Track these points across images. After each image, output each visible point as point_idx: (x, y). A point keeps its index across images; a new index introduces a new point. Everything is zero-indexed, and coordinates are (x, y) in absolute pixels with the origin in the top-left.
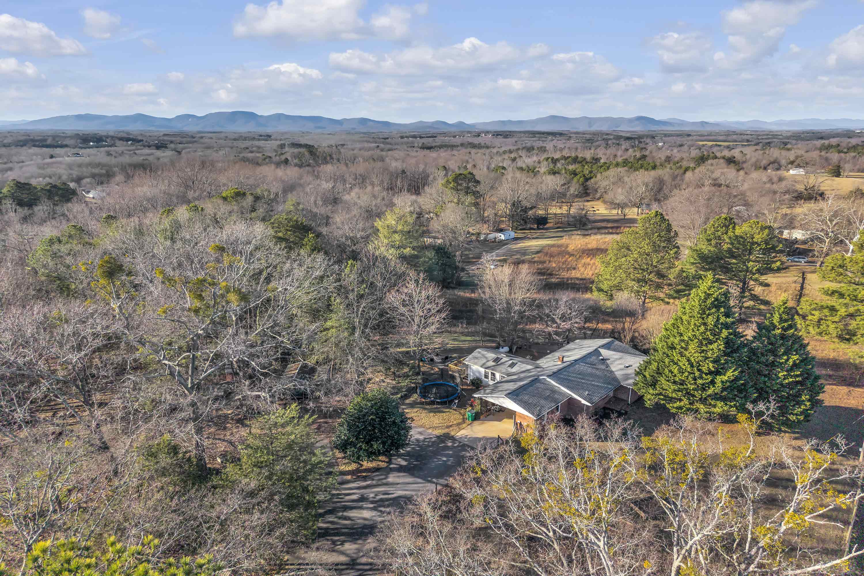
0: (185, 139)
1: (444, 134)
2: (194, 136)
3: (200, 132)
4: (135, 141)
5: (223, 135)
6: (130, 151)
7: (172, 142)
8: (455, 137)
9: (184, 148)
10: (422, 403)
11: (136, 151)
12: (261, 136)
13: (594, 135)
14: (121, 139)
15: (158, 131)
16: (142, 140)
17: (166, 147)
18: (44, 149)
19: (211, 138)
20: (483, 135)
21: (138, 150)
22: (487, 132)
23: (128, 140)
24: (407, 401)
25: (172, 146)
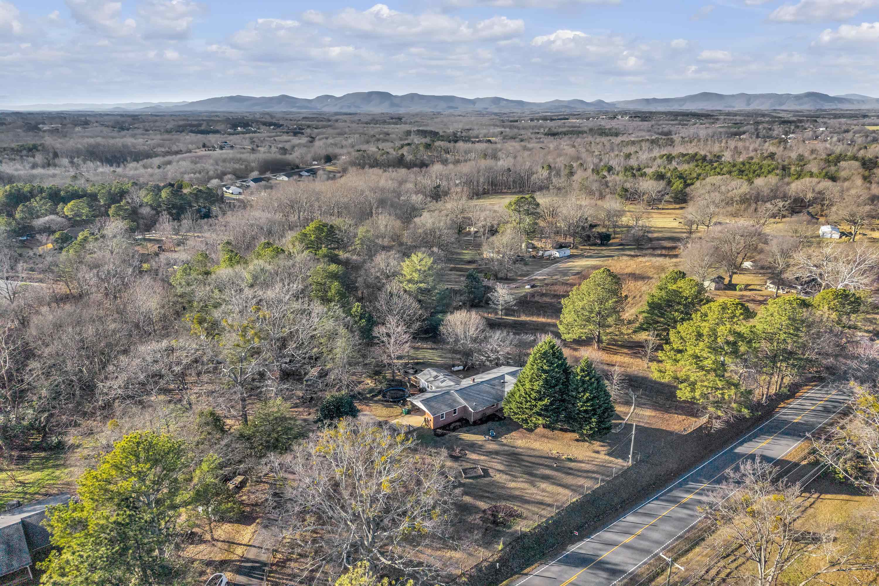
0: (321, 123)
1: (578, 116)
2: (331, 118)
3: (336, 114)
4: (278, 126)
5: (356, 118)
6: (270, 137)
7: (309, 127)
8: (588, 119)
9: (318, 134)
10: (382, 401)
11: (276, 138)
12: (392, 118)
13: (748, 116)
14: (265, 124)
15: (299, 113)
16: (283, 125)
17: (302, 133)
18: (200, 136)
19: (345, 121)
20: (620, 117)
21: (277, 136)
22: (624, 113)
23: (270, 124)
24: (375, 399)
25: (309, 131)
